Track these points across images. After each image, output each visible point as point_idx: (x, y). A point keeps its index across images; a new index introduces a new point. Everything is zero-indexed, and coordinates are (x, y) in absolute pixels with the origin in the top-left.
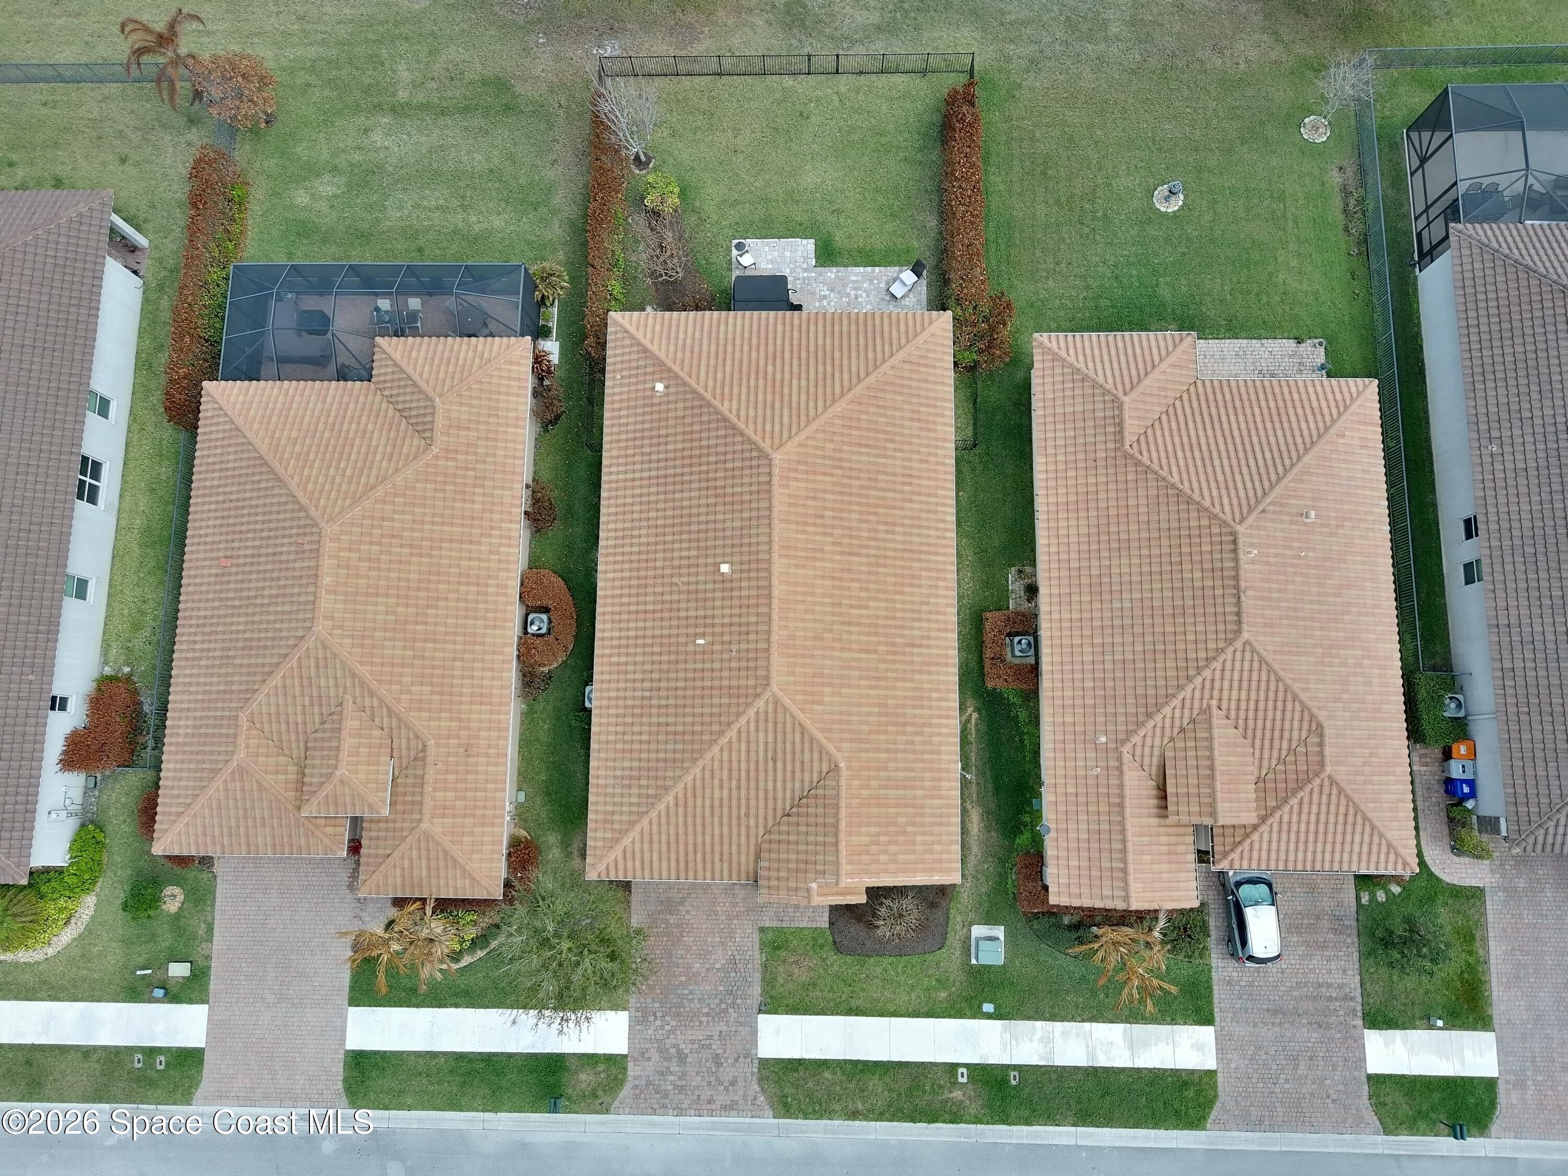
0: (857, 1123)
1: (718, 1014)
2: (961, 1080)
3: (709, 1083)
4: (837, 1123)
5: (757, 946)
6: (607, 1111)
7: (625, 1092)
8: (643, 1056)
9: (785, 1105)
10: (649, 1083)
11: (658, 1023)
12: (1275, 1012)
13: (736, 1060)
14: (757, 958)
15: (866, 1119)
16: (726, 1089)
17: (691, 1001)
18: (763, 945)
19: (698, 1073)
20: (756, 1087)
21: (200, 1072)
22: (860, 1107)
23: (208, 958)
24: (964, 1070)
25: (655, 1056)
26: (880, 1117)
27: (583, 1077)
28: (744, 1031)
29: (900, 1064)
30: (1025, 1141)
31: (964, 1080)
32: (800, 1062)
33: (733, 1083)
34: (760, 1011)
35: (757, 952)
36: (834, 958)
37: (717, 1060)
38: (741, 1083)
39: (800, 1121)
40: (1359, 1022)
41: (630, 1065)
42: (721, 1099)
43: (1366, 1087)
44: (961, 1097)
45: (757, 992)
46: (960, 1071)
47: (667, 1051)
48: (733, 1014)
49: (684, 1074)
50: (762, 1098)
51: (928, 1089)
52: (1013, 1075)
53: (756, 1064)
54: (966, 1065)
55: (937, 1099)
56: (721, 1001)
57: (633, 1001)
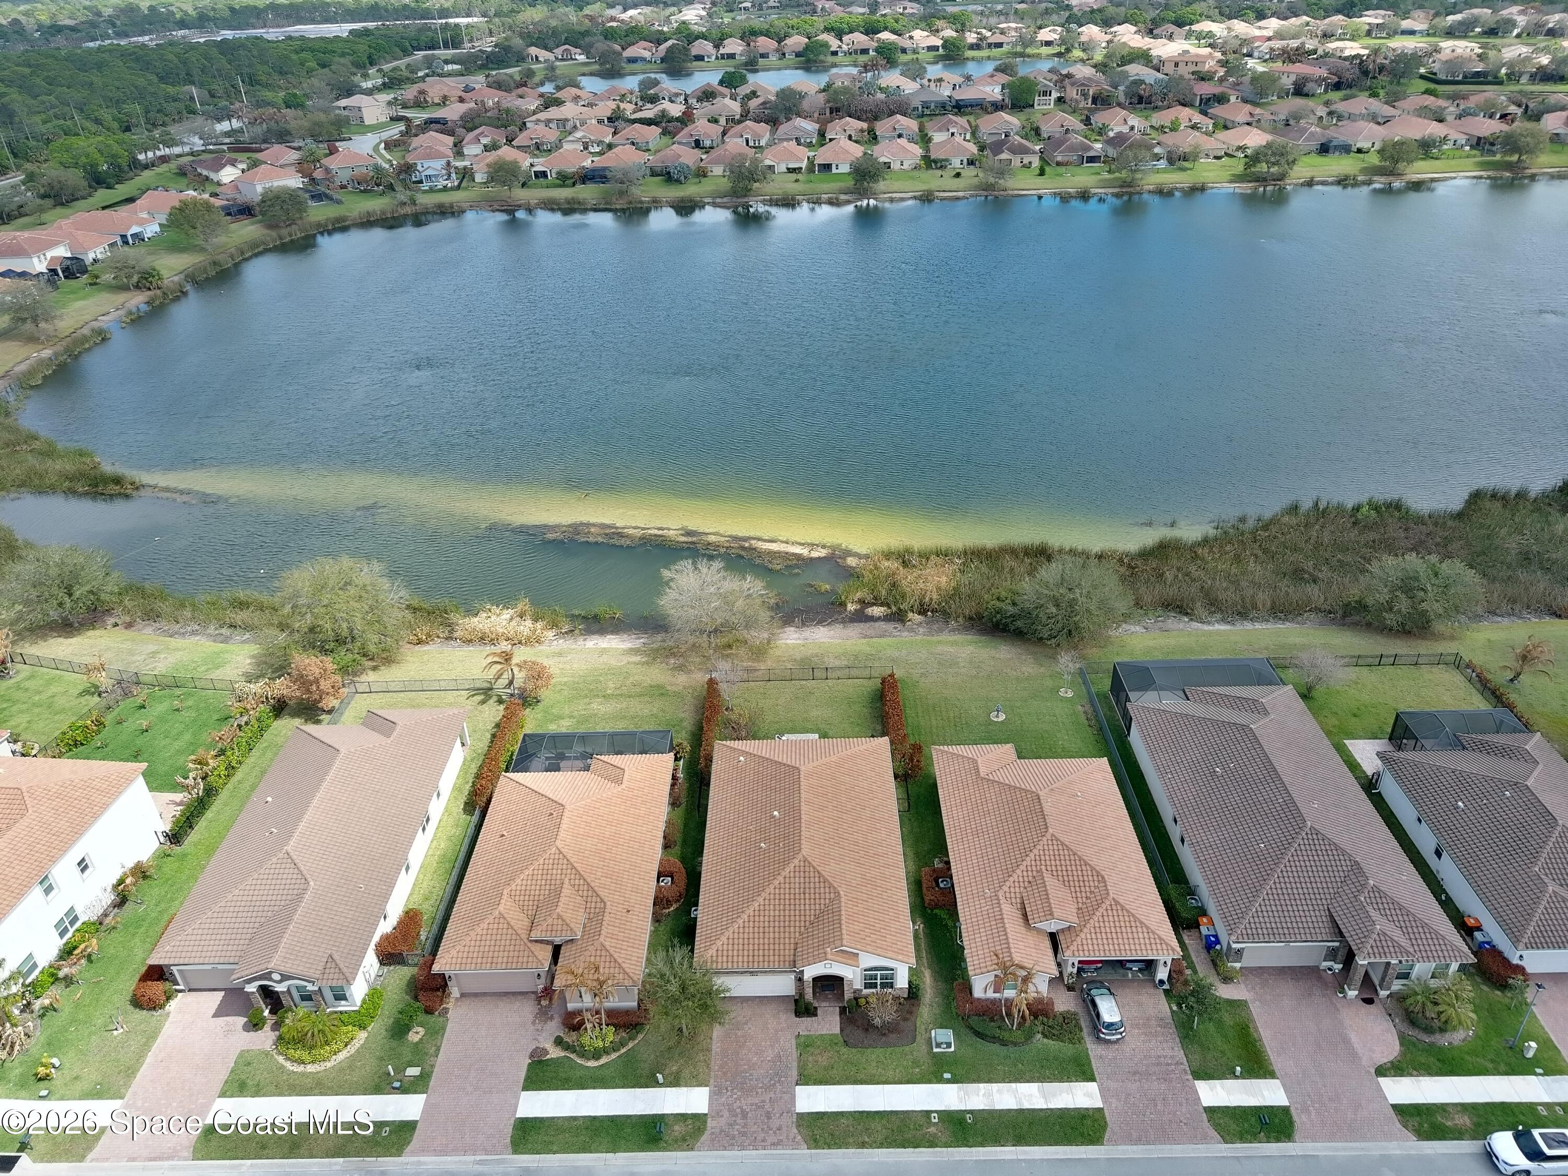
0: (865, 1150)
1: (769, 1088)
2: (933, 1121)
3: (763, 1129)
4: (851, 1151)
5: (794, 1046)
6: (692, 1149)
7: (705, 1137)
8: (719, 1114)
9: (815, 1140)
10: (721, 1131)
11: (729, 1093)
12: (1135, 1073)
13: (781, 1115)
14: (795, 1055)
15: (871, 1147)
16: (775, 1133)
17: (751, 1080)
18: (798, 1045)
19: (755, 1124)
20: (795, 1131)
21: (412, 1136)
22: (867, 1140)
23: (433, 1066)
24: (936, 1115)
25: (726, 1114)
26: (881, 1146)
27: (676, 1128)
28: (786, 1097)
29: (892, 1112)
30: (982, 1158)
31: (936, 1120)
32: (824, 1114)
33: (779, 1129)
34: (797, 1084)
35: (794, 1050)
36: (844, 1050)
37: (768, 1115)
38: (784, 1129)
39: (826, 1151)
40: (1190, 1077)
41: (709, 1120)
42: (771, 1139)
43: (1204, 1115)
44: (935, 1131)
45: (795, 1073)
46: (933, 1115)
47: (735, 1111)
48: (779, 1087)
49: (746, 1125)
50: (799, 1137)
51: (912, 1127)
52: (968, 1116)
53: (795, 1116)
54: (936, 1112)
55: (919, 1133)
56: (771, 1080)
57: (712, 1081)
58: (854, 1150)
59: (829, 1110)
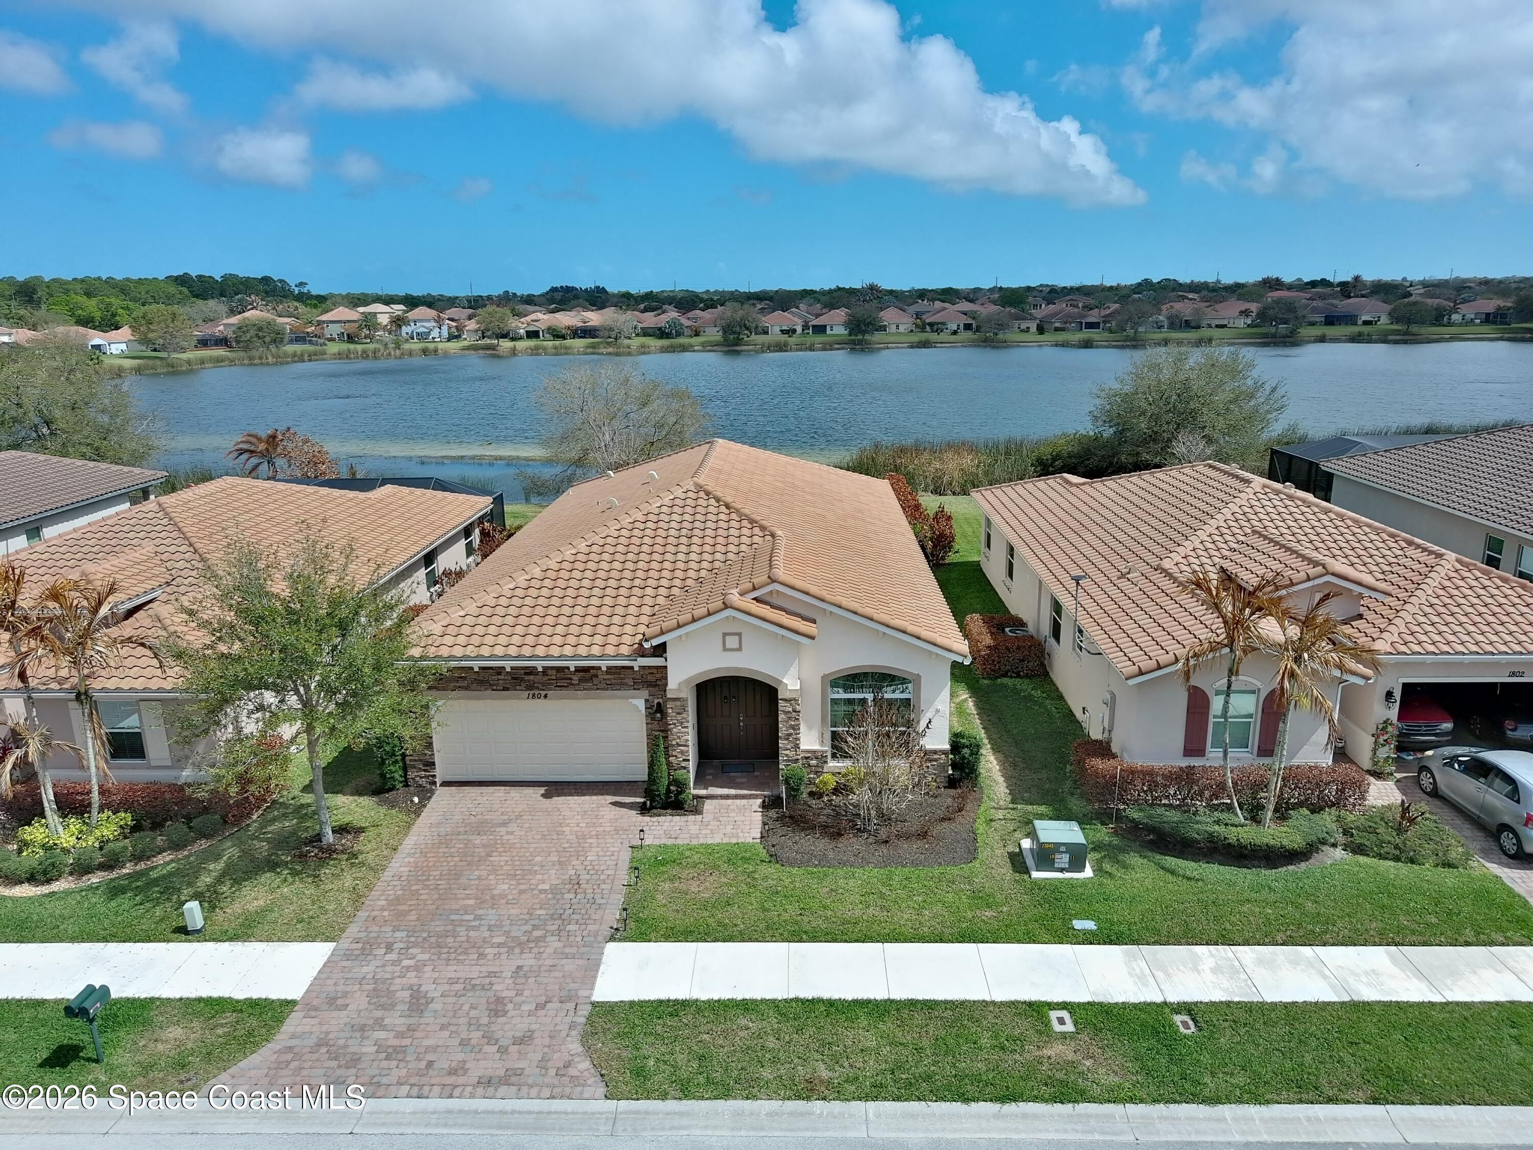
0: (818, 1106)
1: (521, 946)
2: (1057, 1028)
3: (463, 1043)
4: (764, 1106)
5: (625, 864)
7: (258, 1059)
8: (334, 1002)
9: (640, 1073)
10: (320, 1045)
11: (393, 956)
13: (540, 1006)
14: (623, 876)
15: (841, 1096)
16: (503, 1050)
17: (474, 928)
18: (635, 865)
19: (443, 1027)
20: (576, 1047)
22: (825, 1074)
24: (1065, 1014)
25: (359, 1001)
26: (876, 1093)
27: (174, 1033)
28: (570, 966)
29: (912, 1004)
31: (1069, 1027)
32: (684, 1004)
33: (523, 1040)
34: (612, 939)
35: (622, 873)
36: (767, 871)
37: (497, 1008)
38: (540, 1042)
39: (671, 1105)
41: (294, 1017)
42: (485, 1066)
44: (1071, 1056)
45: (613, 915)
46: (1054, 1015)
47: (390, 993)
48: (554, 943)
49: (411, 1029)
50: (585, 1064)
51: (985, 1041)
52: (1178, 1019)
53: (585, 1010)
54: (1064, 1006)
55: (1010, 1058)
56: (535, 927)
57: (353, 930)
58: (775, 1105)
59: (704, 997)
